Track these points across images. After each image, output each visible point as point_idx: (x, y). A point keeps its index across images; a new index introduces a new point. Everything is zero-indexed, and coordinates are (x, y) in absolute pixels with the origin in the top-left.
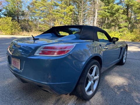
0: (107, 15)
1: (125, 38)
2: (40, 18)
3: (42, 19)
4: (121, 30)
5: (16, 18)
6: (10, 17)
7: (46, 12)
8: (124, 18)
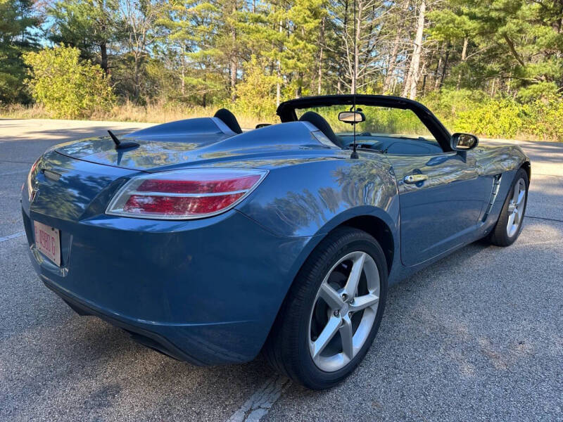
0: (466, 27)
1: (541, 126)
2: (188, 49)
3: (198, 51)
4: (525, 92)
5: (96, 51)
6: (73, 46)
7: (214, 21)
8: (543, 41)
